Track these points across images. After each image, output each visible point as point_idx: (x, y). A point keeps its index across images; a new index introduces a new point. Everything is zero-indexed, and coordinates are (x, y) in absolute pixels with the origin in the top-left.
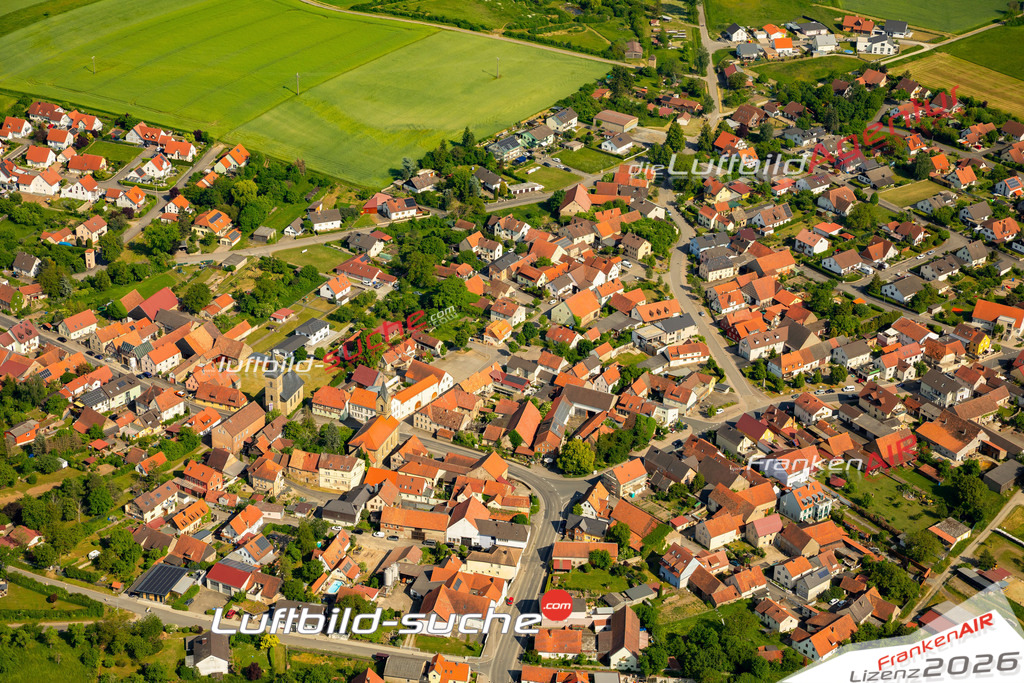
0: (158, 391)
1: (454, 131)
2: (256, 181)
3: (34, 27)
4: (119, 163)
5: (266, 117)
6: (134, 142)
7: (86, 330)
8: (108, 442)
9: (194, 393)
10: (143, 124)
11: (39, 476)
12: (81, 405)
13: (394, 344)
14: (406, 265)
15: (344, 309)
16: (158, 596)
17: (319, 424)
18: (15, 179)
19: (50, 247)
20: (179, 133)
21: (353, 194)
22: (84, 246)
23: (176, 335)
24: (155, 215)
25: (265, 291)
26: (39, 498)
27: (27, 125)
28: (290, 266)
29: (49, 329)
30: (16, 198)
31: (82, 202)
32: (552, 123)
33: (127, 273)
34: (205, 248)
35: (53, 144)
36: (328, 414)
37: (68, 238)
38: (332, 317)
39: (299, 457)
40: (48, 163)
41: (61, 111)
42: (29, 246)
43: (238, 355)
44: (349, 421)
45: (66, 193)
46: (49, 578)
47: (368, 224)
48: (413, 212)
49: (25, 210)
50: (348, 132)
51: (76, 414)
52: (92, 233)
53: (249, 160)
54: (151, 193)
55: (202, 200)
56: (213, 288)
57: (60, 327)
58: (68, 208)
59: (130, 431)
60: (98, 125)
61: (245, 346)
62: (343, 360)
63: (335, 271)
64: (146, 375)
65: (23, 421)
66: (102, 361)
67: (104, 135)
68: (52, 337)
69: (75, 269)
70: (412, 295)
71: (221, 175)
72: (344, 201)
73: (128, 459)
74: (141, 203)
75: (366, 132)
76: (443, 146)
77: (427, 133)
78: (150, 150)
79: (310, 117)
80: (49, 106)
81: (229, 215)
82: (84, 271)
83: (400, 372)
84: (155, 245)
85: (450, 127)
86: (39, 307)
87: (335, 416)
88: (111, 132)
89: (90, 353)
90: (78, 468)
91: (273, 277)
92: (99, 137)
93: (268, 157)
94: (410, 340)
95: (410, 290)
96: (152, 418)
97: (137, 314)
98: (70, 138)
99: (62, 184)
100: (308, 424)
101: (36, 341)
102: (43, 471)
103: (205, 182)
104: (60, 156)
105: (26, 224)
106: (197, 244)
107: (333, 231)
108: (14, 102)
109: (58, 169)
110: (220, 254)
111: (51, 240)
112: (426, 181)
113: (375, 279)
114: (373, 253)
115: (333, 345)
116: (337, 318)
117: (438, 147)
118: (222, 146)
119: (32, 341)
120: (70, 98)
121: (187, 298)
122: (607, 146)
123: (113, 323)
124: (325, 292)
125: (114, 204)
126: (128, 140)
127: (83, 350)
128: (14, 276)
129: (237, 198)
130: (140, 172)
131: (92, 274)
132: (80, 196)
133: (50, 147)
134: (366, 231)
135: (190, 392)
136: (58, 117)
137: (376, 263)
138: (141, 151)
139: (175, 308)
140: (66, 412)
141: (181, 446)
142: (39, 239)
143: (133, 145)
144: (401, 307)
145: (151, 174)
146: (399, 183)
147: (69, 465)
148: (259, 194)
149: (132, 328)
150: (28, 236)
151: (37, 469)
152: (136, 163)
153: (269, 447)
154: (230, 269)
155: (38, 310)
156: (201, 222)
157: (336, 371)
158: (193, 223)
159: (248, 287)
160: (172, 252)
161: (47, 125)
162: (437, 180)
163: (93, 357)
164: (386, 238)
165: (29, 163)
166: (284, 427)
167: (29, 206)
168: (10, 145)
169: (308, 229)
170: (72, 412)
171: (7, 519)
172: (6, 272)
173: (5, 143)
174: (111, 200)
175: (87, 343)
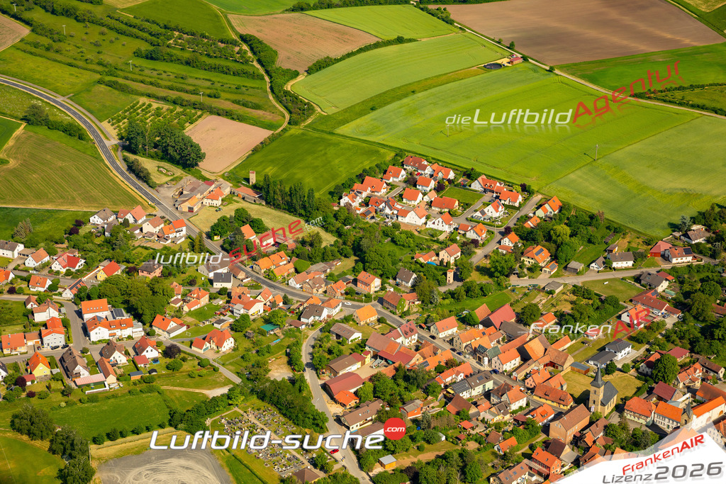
0: (508, 388)
1: (716, 196)
2: (566, 224)
3: (405, 101)
4: (467, 205)
5: (572, 176)
6: (477, 189)
7: (450, 332)
8: (474, 423)
9: (532, 390)
10: (484, 177)
11: (426, 445)
12: (452, 392)
13: (684, 367)
14: (689, 301)
15: (641, 333)
17: (632, 427)
18: (396, 212)
19: (422, 265)
20: (510, 185)
21: (640, 241)
22: (444, 266)
23: (517, 343)
24: (492, 247)
25: (581, 314)
26: (428, 463)
27: (403, 172)
28: (596, 294)
29: (423, 328)
30: (396, 226)
31: (441, 232)
33: (477, 290)
34: (531, 274)
35: (420, 188)
36: (636, 419)
37: (433, 258)
38: (631, 338)
40: (418, 201)
41: (426, 163)
42: (406, 262)
43: (564, 363)
44: (653, 426)
45: (430, 225)
47: (654, 265)
48: (690, 259)
49: (403, 236)
50: (635, 191)
51: (448, 399)
52: (450, 256)
53: (561, 209)
54: (491, 229)
55: (528, 237)
56: (540, 306)
57: (432, 328)
58: (432, 236)
59: (488, 417)
60: (451, 175)
61: (570, 357)
62: (646, 375)
63: (631, 301)
64: (495, 371)
65: (412, 400)
66: (462, 357)
67: (456, 183)
68: (426, 334)
69: (440, 283)
70: (694, 327)
71: (541, 218)
72: (634, 245)
73: (489, 439)
74: (484, 236)
75: (649, 192)
76: (713, 208)
77: (698, 196)
78: (488, 196)
79: (605, 178)
80: (418, 158)
81: (549, 250)
82: (445, 284)
83: (689, 389)
84: (497, 270)
85: (715, 192)
86: (415, 310)
87: (642, 421)
88: (460, 180)
89: (453, 350)
90: (452, 442)
91: (584, 301)
92: (452, 185)
93: (575, 207)
94: (697, 365)
95: (692, 322)
96: (503, 408)
97: (487, 323)
98: (433, 184)
99: (427, 218)
100: (623, 427)
101: (415, 337)
102: (428, 442)
103: (530, 224)
104: (426, 197)
105: (403, 246)
106: (525, 270)
107: (627, 269)
108: (393, 154)
109: (423, 205)
110: (542, 280)
111: (421, 260)
112: (699, 235)
113: (663, 311)
114: (660, 289)
115: (635, 361)
116: (636, 340)
117: (709, 208)
118: (540, 197)
119: (413, 337)
120: (432, 154)
121: (523, 313)
123: (468, 327)
124: (625, 318)
125: (464, 235)
126: (472, 187)
127: (448, 347)
128: (397, 285)
129: (554, 237)
130: (483, 213)
131: (453, 288)
132: (440, 228)
133: (418, 189)
134: (653, 270)
135: (528, 389)
136: (424, 168)
137: (662, 297)
138: (481, 196)
139: (513, 320)
140: (441, 396)
141: (527, 433)
142: (413, 258)
143: (476, 191)
144: (687, 336)
145: (490, 214)
146: (677, 234)
147: (446, 439)
148: (571, 236)
149: (484, 334)
150: (405, 255)
151: (424, 439)
152: (478, 205)
153: (594, 442)
154: (551, 293)
155: (415, 313)
156: (529, 254)
157: (639, 383)
158: (522, 253)
159: (567, 308)
160: (507, 276)
161: (416, 173)
162: (708, 235)
163: (455, 353)
164: (670, 278)
165: (404, 200)
166: (606, 427)
167: (406, 233)
168: (391, 187)
169: (608, 266)
170: (445, 396)
171: (407, 478)
172: (391, 281)
173: (388, 184)
174: (462, 232)
175: (451, 342)
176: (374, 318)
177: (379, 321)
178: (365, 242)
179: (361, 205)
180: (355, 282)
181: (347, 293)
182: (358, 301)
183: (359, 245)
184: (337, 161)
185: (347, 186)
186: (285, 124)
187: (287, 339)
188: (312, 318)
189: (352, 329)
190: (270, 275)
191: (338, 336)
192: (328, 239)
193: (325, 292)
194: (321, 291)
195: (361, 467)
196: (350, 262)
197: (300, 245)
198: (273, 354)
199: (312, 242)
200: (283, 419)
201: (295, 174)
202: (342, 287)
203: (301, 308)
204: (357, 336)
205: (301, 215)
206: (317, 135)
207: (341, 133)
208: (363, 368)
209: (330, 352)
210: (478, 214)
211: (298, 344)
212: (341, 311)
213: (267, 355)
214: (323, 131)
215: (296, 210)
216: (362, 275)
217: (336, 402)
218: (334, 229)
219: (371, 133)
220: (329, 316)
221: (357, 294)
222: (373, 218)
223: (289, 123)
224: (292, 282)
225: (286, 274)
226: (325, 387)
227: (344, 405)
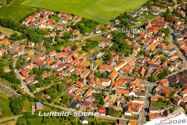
0: (69, 67)
1: (122, 12)
2: (84, 23)
4: (57, 21)
5: (85, 10)
6: (60, 16)
7: (54, 55)
8: (60, 77)
9: (76, 67)
10: (61, 13)
11: (48, 84)
12: (55, 70)
13: (114, 56)
14: (115, 39)
15: (103, 49)
16: (73, 108)
17: (101, 73)
18: (38, 25)
19: (46, 38)
20: (68, 14)
21: (103, 25)
22: (52, 38)
23: (71, 55)
24: (65, 31)
25: (88, 46)
26: (49, 88)
27: (39, 14)
28: (92, 41)
30: (38, 29)
31: (51, 29)
32: (142, 9)
33: (61, 43)
34: (75, 37)
35: (44, 18)
36: (102, 71)
37: (49, 36)
38: (101, 51)
39: (98, 79)
41: (45, 11)
43: (84, 59)
44: (107, 72)
45: (47, 27)
46: (52, 105)
47: (107, 31)
48: (115, 29)
50: (101, 13)
51: (54, 72)
52: (53, 35)
53: (82, 19)
54: (64, 27)
55: (74, 28)
56: (77, 45)
57: (49, 54)
58: (48, 30)
59: (64, 75)
60: (53, 13)
61: (85, 57)
62: (104, 59)
63: (101, 41)
65: (44, 73)
66: (57, 61)
68: (47, 56)
69: (51, 42)
70: (117, 46)
71: (77, 22)
72: (101, 27)
73: (65, 80)
74: (62, 29)
75: (105, 13)
76: (121, 15)
77: (117, 12)
78: (63, 18)
79: (93, 10)
80: (43, 10)
81: (79, 31)
82: (52, 43)
83: (116, 61)
84: (66, 37)
85: (121, 11)
86: (44, 50)
87: (104, 71)
88: (55, 15)
89: (55, 59)
90: (55, 82)
91: (89, 43)
92: (53, 16)
93: (86, 18)
94: (117, 55)
95: (116, 45)
96: (68, 72)
97: (64, 51)
98: (48, 16)
99: (47, 25)
100: (99, 73)
101: (45, 57)
102: (49, 83)
103: (74, 24)
104: (46, 20)
105: (40, 34)
106: (73, 36)
107: (100, 33)
108: (36, 9)
109: (45, 22)
110: (78, 38)
111: (46, 37)
112: (118, 22)
113: (109, 43)
114: (108, 37)
115: (102, 56)
116: (102, 51)
117: (120, 15)
118: (77, 17)
120: (47, 8)
121: (73, 48)
122: (154, 13)
123: (59, 53)
124: (99, 46)
125: (57, 29)
126: (58, 16)
127: (54, 58)
129: (81, 27)
130: (61, 23)
131: (54, 43)
132: (50, 28)
134: (106, 33)
137: (109, 39)
138: (61, 18)
139: (71, 50)
140: (52, 71)
141: (74, 77)
142: (43, 37)
144: (115, 48)
145: (63, 23)
146: (112, 23)
147: (53, 82)
148: (85, 26)
149: (63, 54)
150: (41, 36)
151: (47, 83)
152: (60, 21)
153: (92, 77)
154: (80, 41)
156: (74, 32)
157: (103, 62)
158: (72, 32)
159: (84, 45)
160: (69, 38)
161: (43, 14)
162: (120, 22)
164: (111, 34)
165: (40, 22)
166: (94, 73)
167: (41, 30)
168: (36, 18)
169: (95, 33)
170: (53, 71)
171: (43, 93)
172: (38, 43)
173: (35, 18)
174: (56, 28)
175: (54, 57)
176: (33, 53)
177: (35, 54)
178: (29, 34)
179: (28, 24)
180: (28, 45)
181: (25, 48)
182: (29, 49)
183: (28, 35)
184: (21, 13)
185: (24, 19)
186: (5, 4)
187: (9, 62)
188: (16, 55)
189: (27, 57)
190: (3, 45)
191: (23, 59)
192: (19, 34)
193: (19, 48)
194: (18, 48)
195: (31, 92)
196: (26, 39)
197: (12, 36)
198: (5, 66)
199: (15, 35)
200: (8, 82)
201: (9, 17)
202: (24, 46)
203: (13, 53)
204: (29, 59)
205: (11, 28)
206: (15, 6)
207: (21, 5)
208: (30, 67)
209: (21, 64)
210: (60, 23)
211: (12, 63)
212: (24, 53)
213: (4, 66)
214: (16, 5)
215: (10, 27)
216: (29, 43)
217: (23, 76)
218: (21, 31)
219: (30, 4)
220: (20, 54)
221: (28, 48)
222: (32, 27)
223: (6, 3)
224: (10, 46)
225: (8, 45)
226: (20, 73)
227: (26, 77)
